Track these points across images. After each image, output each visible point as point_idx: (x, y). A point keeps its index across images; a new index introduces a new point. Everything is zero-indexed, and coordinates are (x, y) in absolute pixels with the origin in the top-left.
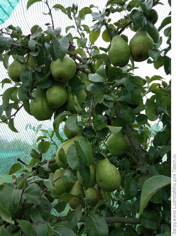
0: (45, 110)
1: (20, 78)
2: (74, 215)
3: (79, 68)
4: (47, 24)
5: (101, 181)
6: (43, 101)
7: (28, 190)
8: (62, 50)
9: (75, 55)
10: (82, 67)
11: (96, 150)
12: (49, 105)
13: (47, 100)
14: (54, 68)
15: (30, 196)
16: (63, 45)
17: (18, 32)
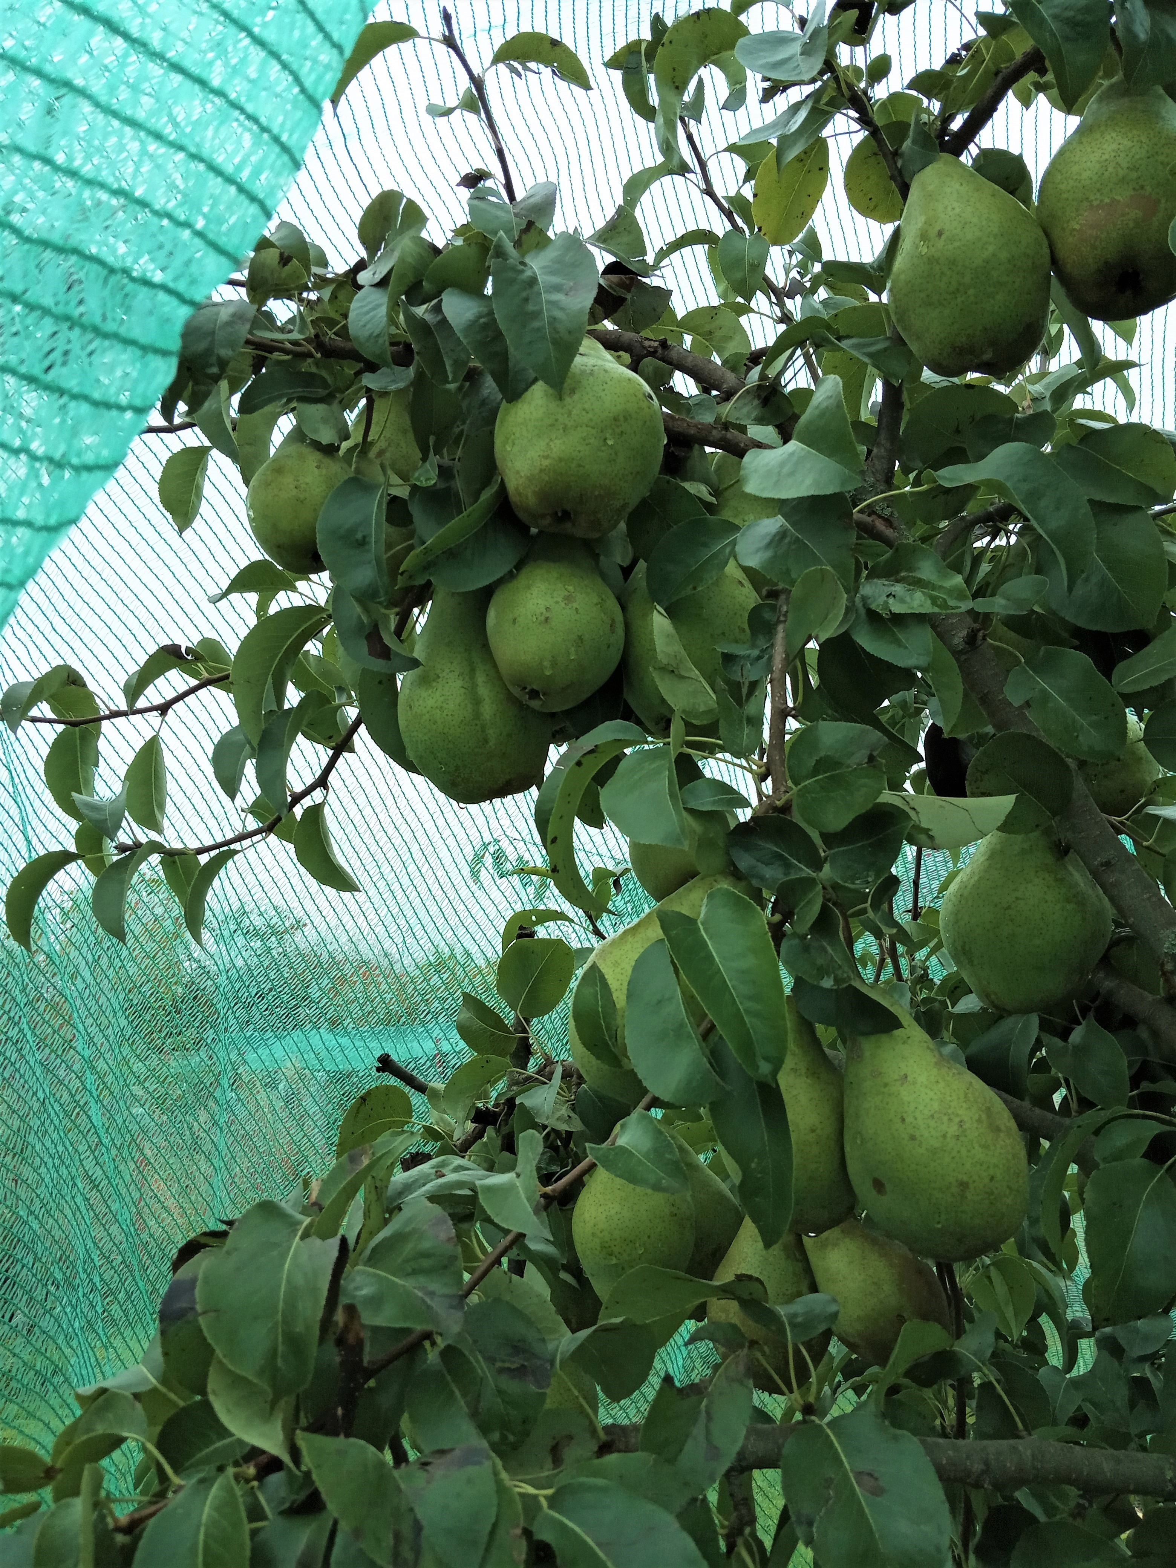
0: (492, 733)
1: (315, 544)
2: (704, 1414)
3: (692, 431)
4: (473, 180)
5: (879, 1185)
6: (473, 671)
7: (385, 1240)
8: (553, 320)
9: (664, 344)
10: (718, 419)
11: (822, 972)
12: (510, 698)
13: (495, 666)
14: (516, 449)
15: (395, 1284)
16: (557, 288)
17: (285, 260)
